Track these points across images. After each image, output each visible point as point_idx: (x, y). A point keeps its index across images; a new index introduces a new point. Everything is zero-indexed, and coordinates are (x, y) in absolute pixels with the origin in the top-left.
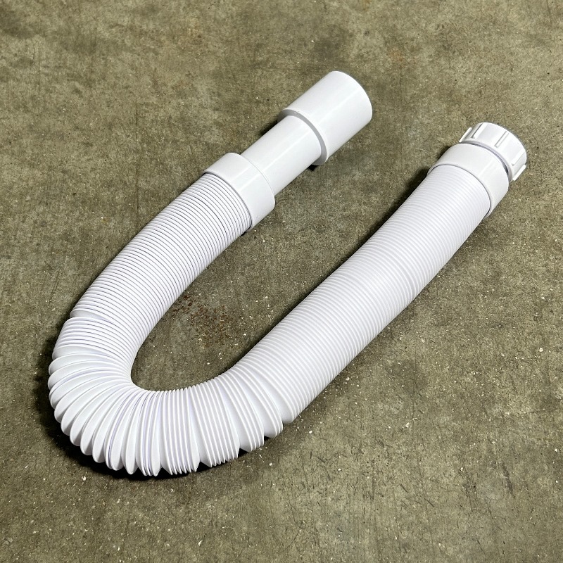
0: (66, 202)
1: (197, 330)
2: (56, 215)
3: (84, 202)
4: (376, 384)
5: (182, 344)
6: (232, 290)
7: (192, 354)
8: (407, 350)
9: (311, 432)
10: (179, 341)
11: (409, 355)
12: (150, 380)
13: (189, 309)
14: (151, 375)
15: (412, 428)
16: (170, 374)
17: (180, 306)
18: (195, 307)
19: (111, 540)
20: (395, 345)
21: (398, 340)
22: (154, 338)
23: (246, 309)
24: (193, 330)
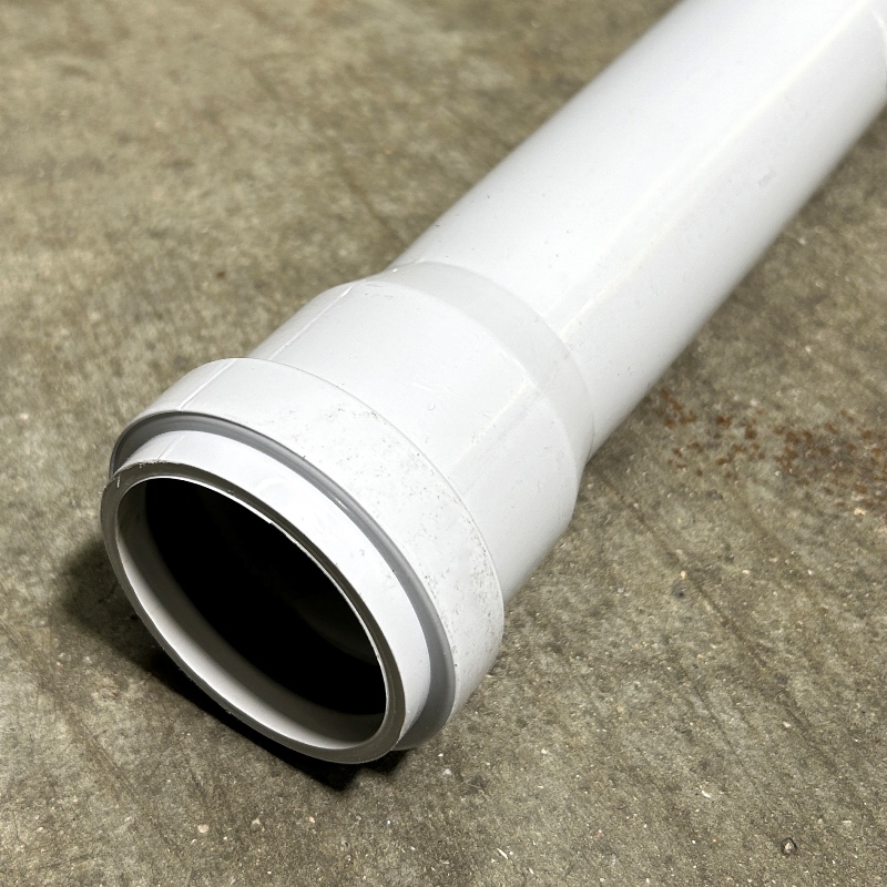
0: (210, 296)
1: (828, 492)
2: (204, 332)
3: (260, 286)
5: (820, 539)
6: (828, 368)
7: (872, 557)
13: (757, 447)
17: (726, 448)
18: (768, 438)
22: (728, 548)
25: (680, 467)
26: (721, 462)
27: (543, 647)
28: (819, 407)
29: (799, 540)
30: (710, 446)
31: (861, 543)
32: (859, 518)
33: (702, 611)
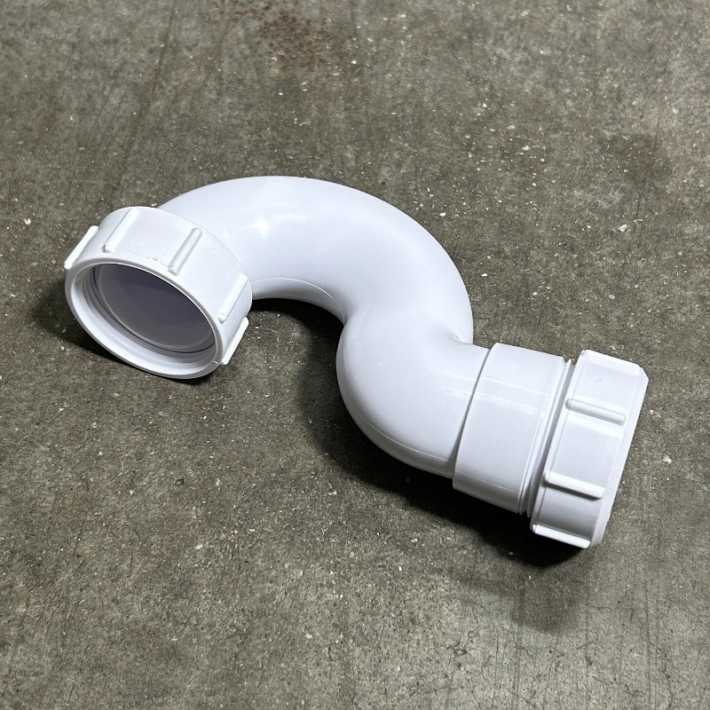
1: (271, 45)
4: (576, 162)
5: (242, 60)
7: (255, 77)
8: (643, 120)
9: (443, 215)
10: (237, 55)
11: (646, 127)
12: (173, 102)
13: (263, 14)
14: (177, 95)
15: (632, 233)
16: (212, 100)
17: (248, 9)
18: (274, 13)
19: (54, 316)
20: (623, 111)
21: (630, 105)
22: (196, 45)
23: (363, 26)
24: (265, 45)
25: (217, 7)
26: (238, 13)
27: (69, 43)
28: (316, 12)
29: (231, 56)
30: (242, 4)
31: (257, 70)
32: (270, 61)
33: (153, 61)
